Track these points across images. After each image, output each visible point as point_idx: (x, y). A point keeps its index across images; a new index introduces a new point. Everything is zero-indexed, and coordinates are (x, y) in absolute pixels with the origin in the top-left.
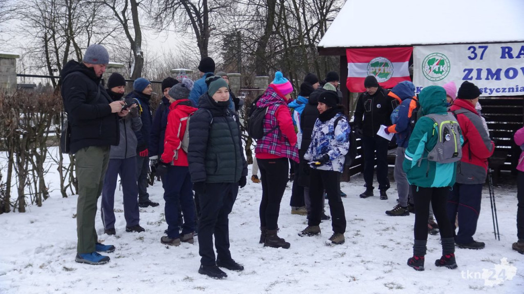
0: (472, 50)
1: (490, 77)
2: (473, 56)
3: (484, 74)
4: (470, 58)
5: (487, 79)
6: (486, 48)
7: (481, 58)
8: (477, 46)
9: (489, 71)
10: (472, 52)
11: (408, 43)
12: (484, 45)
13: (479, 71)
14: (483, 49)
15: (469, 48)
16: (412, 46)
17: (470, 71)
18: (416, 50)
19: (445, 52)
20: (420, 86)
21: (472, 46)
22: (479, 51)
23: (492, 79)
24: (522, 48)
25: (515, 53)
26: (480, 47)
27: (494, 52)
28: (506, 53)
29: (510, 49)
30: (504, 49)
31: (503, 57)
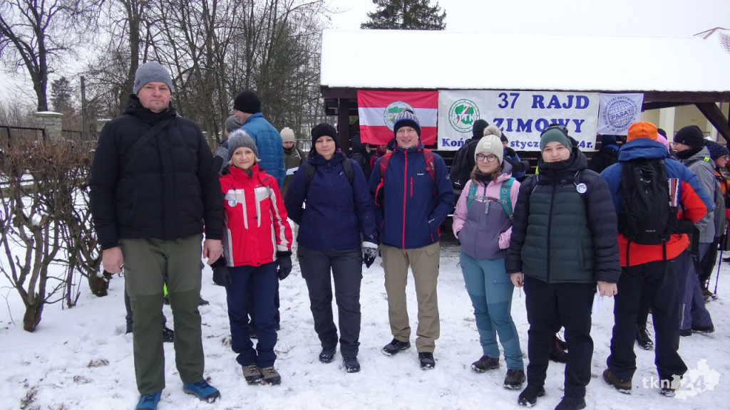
0: (503, 97)
1: (521, 129)
2: (503, 104)
3: (515, 125)
4: (500, 106)
5: (518, 130)
6: (517, 95)
7: (512, 107)
8: (508, 93)
9: (520, 121)
10: (503, 100)
11: (433, 86)
12: (516, 93)
13: (510, 121)
14: (514, 97)
15: (500, 96)
16: (436, 90)
17: (501, 121)
18: (442, 94)
19: (474, 99)
20: (446, 138)
21: (503, 93)
22: (510, 99)
23: (523, 130)
24: (554, 98)
25: (546, 102)
26: (512, 94)
27: (526, 100)
28: (538, 102)
29: (542, 98)
30: (535, 97)
31: (534, 106)
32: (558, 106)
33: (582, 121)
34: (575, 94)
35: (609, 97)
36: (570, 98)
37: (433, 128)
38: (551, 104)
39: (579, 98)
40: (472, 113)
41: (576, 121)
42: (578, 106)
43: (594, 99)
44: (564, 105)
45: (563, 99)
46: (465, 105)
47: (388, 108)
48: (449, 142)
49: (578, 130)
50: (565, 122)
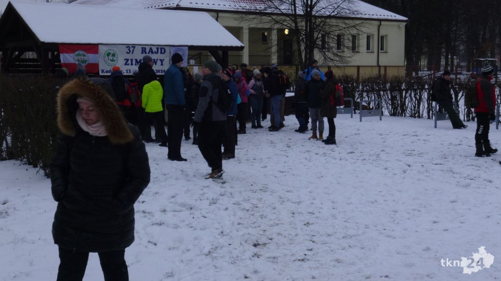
0: (128, 48)
2: (128, 51)
3: (134, 62)
4: (127, 52)
5: (136, 65)
6: (134, 47)
7: (133, 53)
8: (130, 46)
9: (136, 60)
11: (96, 42)
12: (134, 46)
13: (132, 60)
14: (133, 48)
15: (127, 47)
16: (98, 44)
17: (127, 60)
18: (100, 47)
19: (115, 49)
20: (103, 69)
21: (128, 46)
22: (131, 49)
24: (151, 49)
25: (147, 51)
26: (132, 47)
27: (138, 50)
28: (144, 50)
29: (145, 49)
30: (142, 48)
31: (142, 53)
32: (152, 53)
33: (163, 60)
34: (160, 47)
35: (174, 48)
36: (158, 49)
37: (96, 64)
38: (149, 51)
39: (161, 49)
40: (114, 56)
41: (161, 60)
42: (161, 53)
43: (167, 49)
44: (155, 52)
45: (154, 49)
46: (111, 52)
47: (75, 54)
48: (105, 71)
49: (162, 64)
50: (156, 60)
